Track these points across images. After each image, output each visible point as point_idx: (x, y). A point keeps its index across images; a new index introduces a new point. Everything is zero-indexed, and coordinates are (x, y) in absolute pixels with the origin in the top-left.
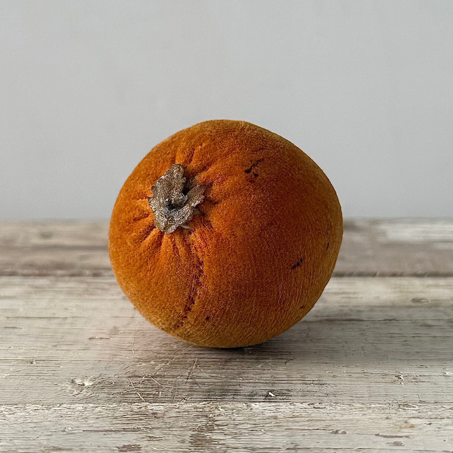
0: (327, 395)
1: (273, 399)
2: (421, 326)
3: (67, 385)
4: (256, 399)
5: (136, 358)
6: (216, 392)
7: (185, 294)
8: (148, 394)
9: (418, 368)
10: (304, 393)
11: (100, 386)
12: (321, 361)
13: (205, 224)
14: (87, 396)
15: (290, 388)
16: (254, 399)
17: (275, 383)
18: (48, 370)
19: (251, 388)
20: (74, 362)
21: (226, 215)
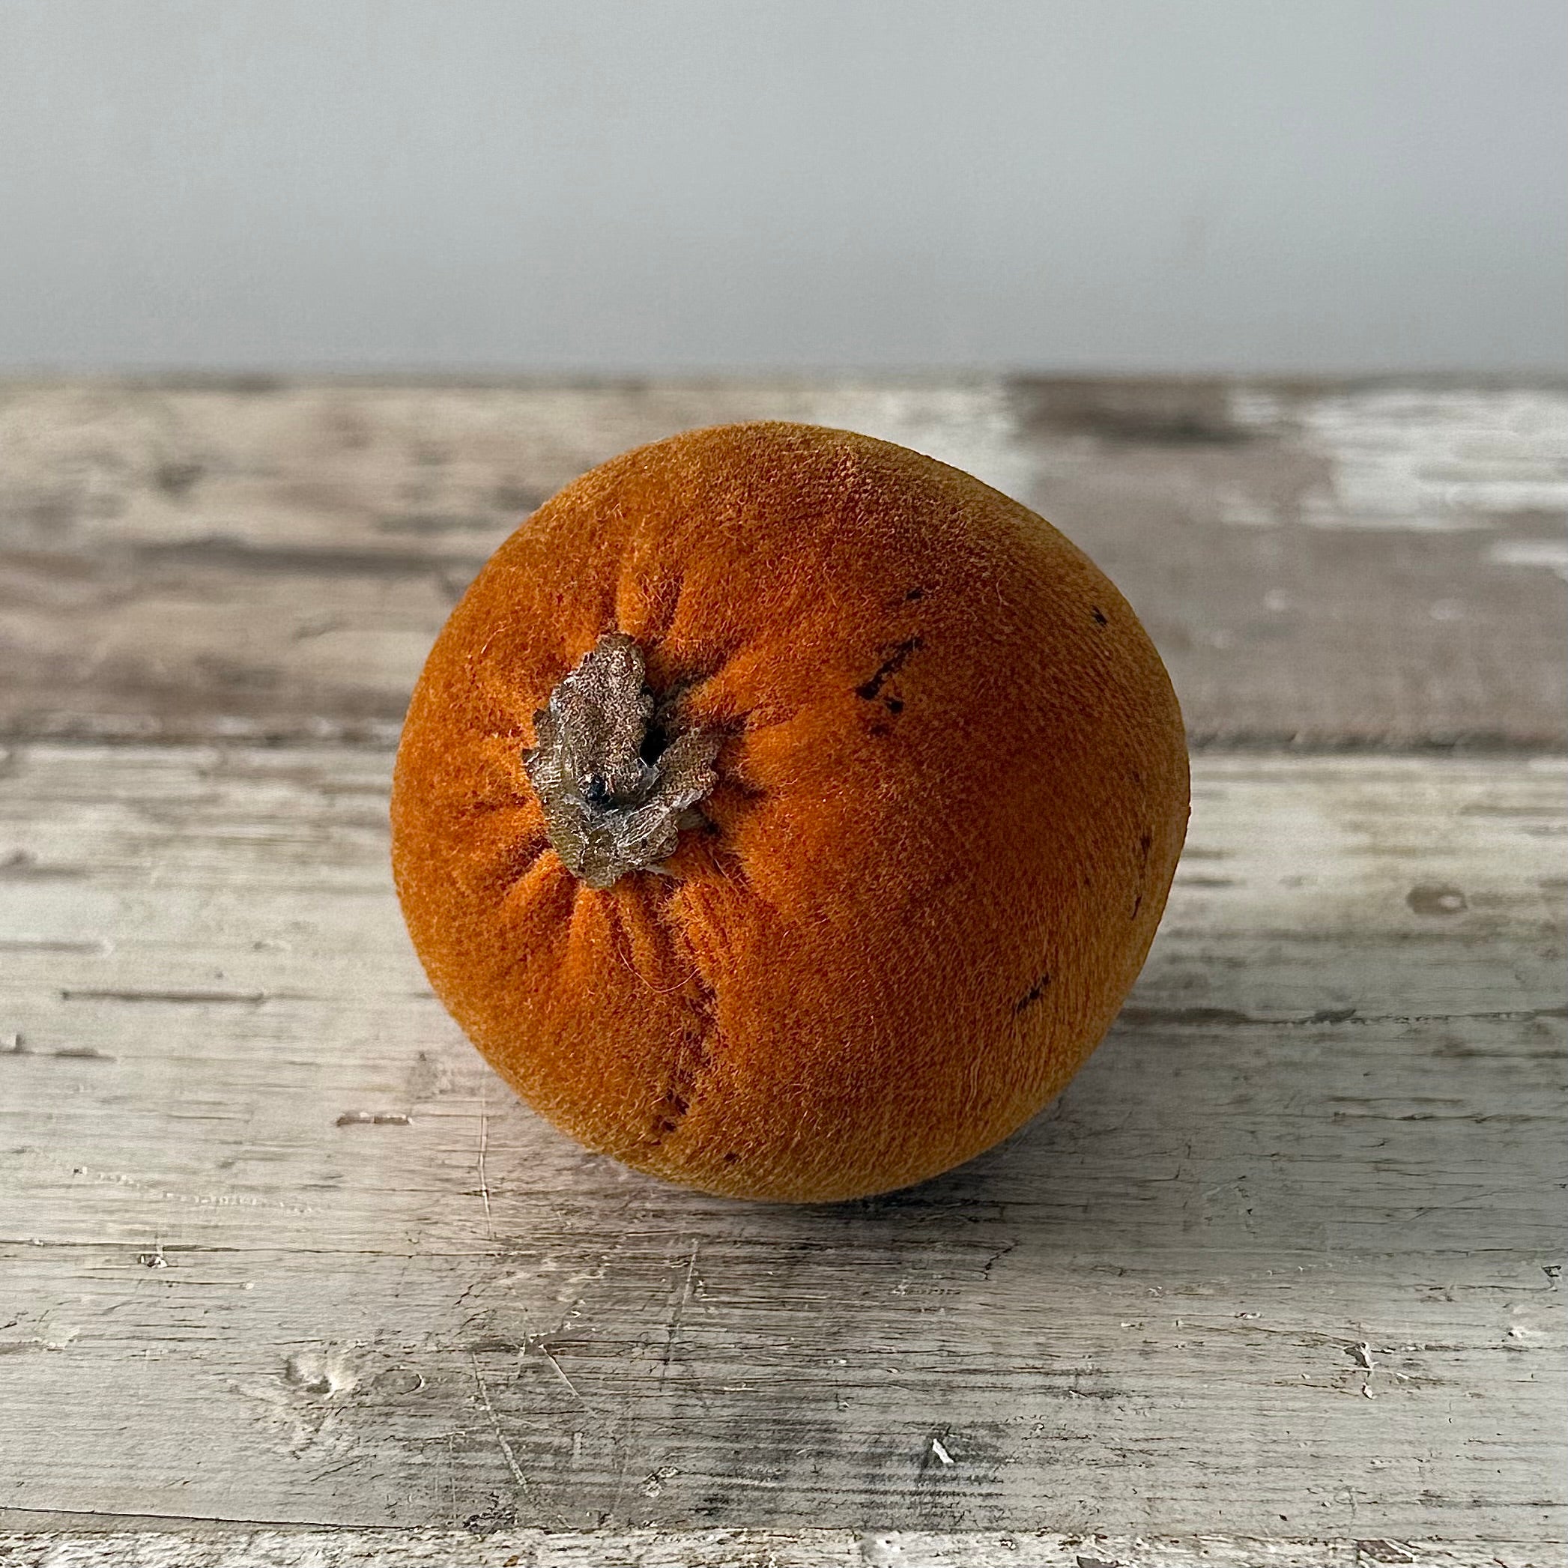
0: (1121, 1459)
1: (944, 1479)
2: (1437, 1053)
3: (270, 1394)
4: (890, 1478)
5: (497, 1240)
6: (759, 1440)
7: (655, 1087)
8: (539, 1449)
9: (1422, 1301)
10: (1049, 1443)
11: (379, 1400)
12: (1106, 1259)
13: (721, 864)
14: (335, 1456)
15: (1000, 1419)
16: (882, 1478)
17: (951, 1388)
18: (209, 1303)
19: (874, 1415)
20: (290, 1260)
21: (792, 844)
